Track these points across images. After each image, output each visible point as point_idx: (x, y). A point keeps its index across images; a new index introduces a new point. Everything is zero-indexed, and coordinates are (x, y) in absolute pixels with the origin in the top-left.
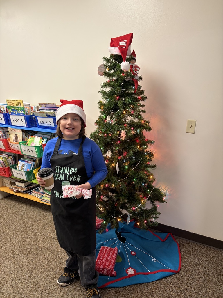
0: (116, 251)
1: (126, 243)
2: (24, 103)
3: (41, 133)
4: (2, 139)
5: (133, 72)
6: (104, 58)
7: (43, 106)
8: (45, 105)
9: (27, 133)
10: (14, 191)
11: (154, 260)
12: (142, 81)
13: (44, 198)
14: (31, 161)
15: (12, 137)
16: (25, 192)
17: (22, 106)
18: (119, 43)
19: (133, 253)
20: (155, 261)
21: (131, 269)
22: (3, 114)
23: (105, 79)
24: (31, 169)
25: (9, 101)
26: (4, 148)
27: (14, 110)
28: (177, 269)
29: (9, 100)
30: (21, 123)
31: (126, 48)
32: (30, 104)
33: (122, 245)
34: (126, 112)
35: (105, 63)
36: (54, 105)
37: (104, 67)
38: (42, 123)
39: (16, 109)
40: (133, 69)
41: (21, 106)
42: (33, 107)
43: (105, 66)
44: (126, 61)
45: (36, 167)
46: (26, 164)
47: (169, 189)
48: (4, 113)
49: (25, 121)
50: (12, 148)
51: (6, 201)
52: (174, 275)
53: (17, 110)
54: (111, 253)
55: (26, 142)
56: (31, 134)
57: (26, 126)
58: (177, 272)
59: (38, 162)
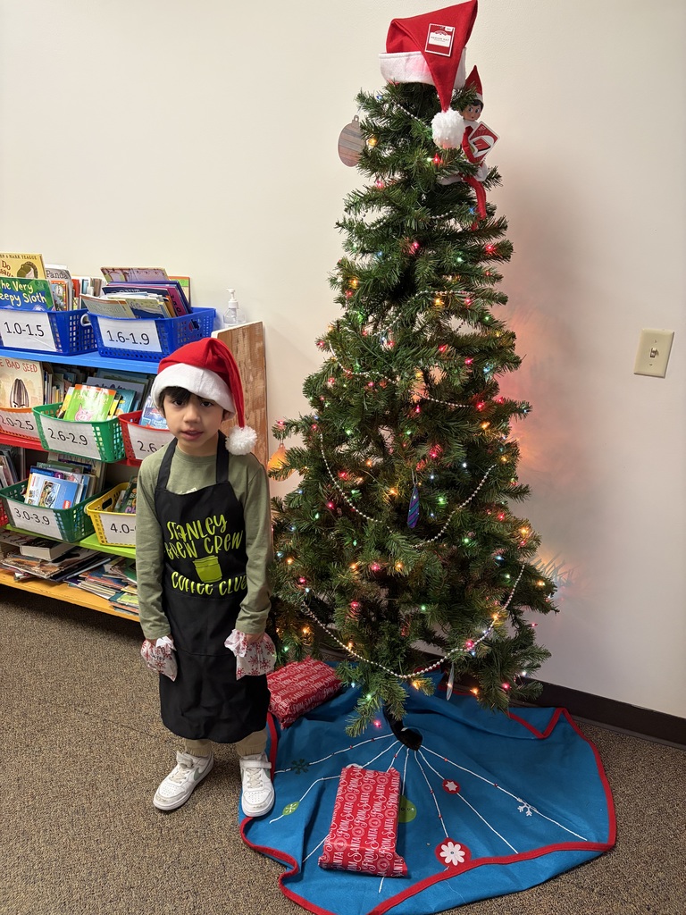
0: (395, 784)
1: (423, 750)
2: (46, 266)
3: (110, 375)
5: (469, 154)
6: (361, 97)
7: (119, 277)
8: (125, 274)
9: (57, 375)
10: (17, 575)
11: (525, 809)
12: (498, 187)
13: (124, 599)
14: (73, 471)
15: (4, 390)
16: (56, 579)
17: (41, 277)
18: (425, 37)
19: (451, 786)
20: (529, 813)
21: (450, 844)
23: (363, 181)
24: (78, 502)
27: (11, 292)
28: (605, 838)
30: (38, 339)
31: (454, 57)
32: (67, 272)
33: (411, 757)
34: (445, 299)
35: (363, 115)
36: (160, 274)
37: (358, 131)
38: (116, 338)
39: (18, 287)
40: (471, 142)
41: (36, 275)
42: (81, 282)
43: (363, 127)
44: (450, 109)
45: (94, 493)
46: (58, 487)
47: (564, 564)
49: (54, 333)
50: (6, 428)
52: (597, 858)
53: (20, 293)
54: (380, 792)
55: (58, 407)
56: (72, 377)
57: (55, 350)
58: (607, 850)
59: (98, 474)
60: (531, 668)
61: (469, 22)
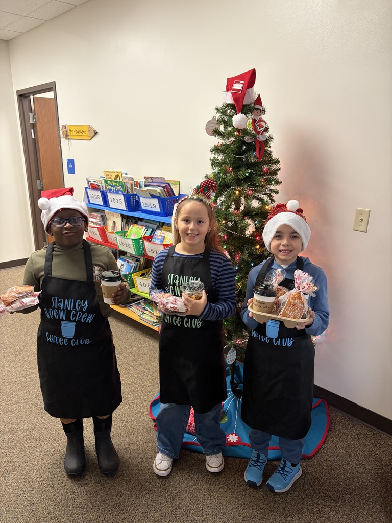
2: (124, 176)
3: (147, 221)
4: (98, 226)
5: (255, 128)
6: (217, 109)
7: (150, 180)
9: (127, 220)
13: (144, 316)
14: (133, 260)
15: (110, 224)
16: (124, 306)
17: (121, 180)
18: (232, 85)
23: (217, 141)
24: (131, 272)
25: (106, 173)
26: (100, 240)
27: (112, 186)
30: (120, 204)
31: (243, 93)
32: (133, 178)
33: (235, 400)
34: (240, 191)
35: (218, 116)
36: (163, 180)
37: (216, 122)
38: (145, 205)
39: (114, 184)
42: (139, 182)
43: (218, 120)
45: (139, 269)
46: (125, 264)
48: (102, 190)
49: (125, 203)
50: (110, 240)
53: (114, 186)
55: (125, 233)
56: (134, 221)
57: (125, 209)
58: (307, 458)
59: (142, 263)
61: (250, 78)
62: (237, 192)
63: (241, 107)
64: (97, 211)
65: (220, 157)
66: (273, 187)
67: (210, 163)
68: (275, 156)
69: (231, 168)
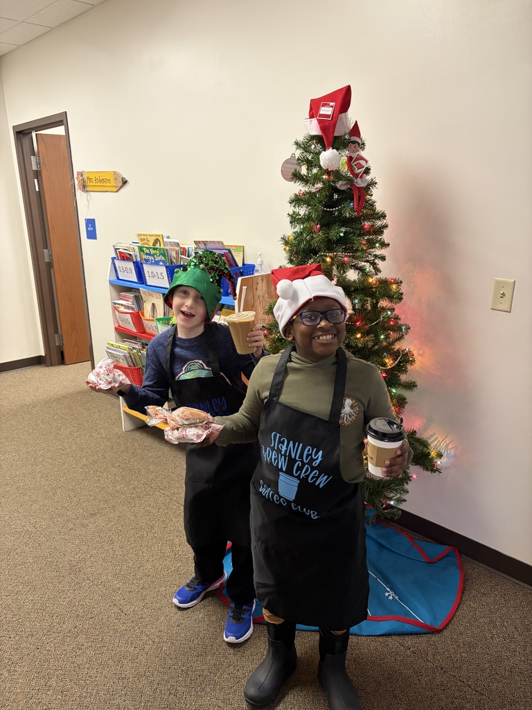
2: (165, 240)
4: (131, 311)
5: (351, 169)
6: (297, 143)
7: (202, 246)
11: (389, 595)
15: (147, 307)
17: (162, 247)
18: (318, 109)
22: (134, 262)
25: (141, 237)
26: (134, 330)
27: (149, 255)
28: (438, 624)
29: (141, 235)
30: (161, 280)
31: (333, 120)
32: (178, 243)
34: (331, 258)
36: (222, 244)
37: (295, 162)
39: (152, 252)
40: (353, 165)
41: (160, 246)
42: (187, 249)
44: (331, 148)
47: (452, 441)
48: (135, 260)
49: (168, 277)
50: (148, 330)
51: (139, 436)
53: (153, 255)
55: (169, 319)
60: (400, 501)
61: (343, 98)
62: (328, 259)
63: (332, 140)
64: (129, 290)
65: (303, 211)
66: (378, 252)
67: (289, 219)
68: (379, 207)
69: (318, 226)
